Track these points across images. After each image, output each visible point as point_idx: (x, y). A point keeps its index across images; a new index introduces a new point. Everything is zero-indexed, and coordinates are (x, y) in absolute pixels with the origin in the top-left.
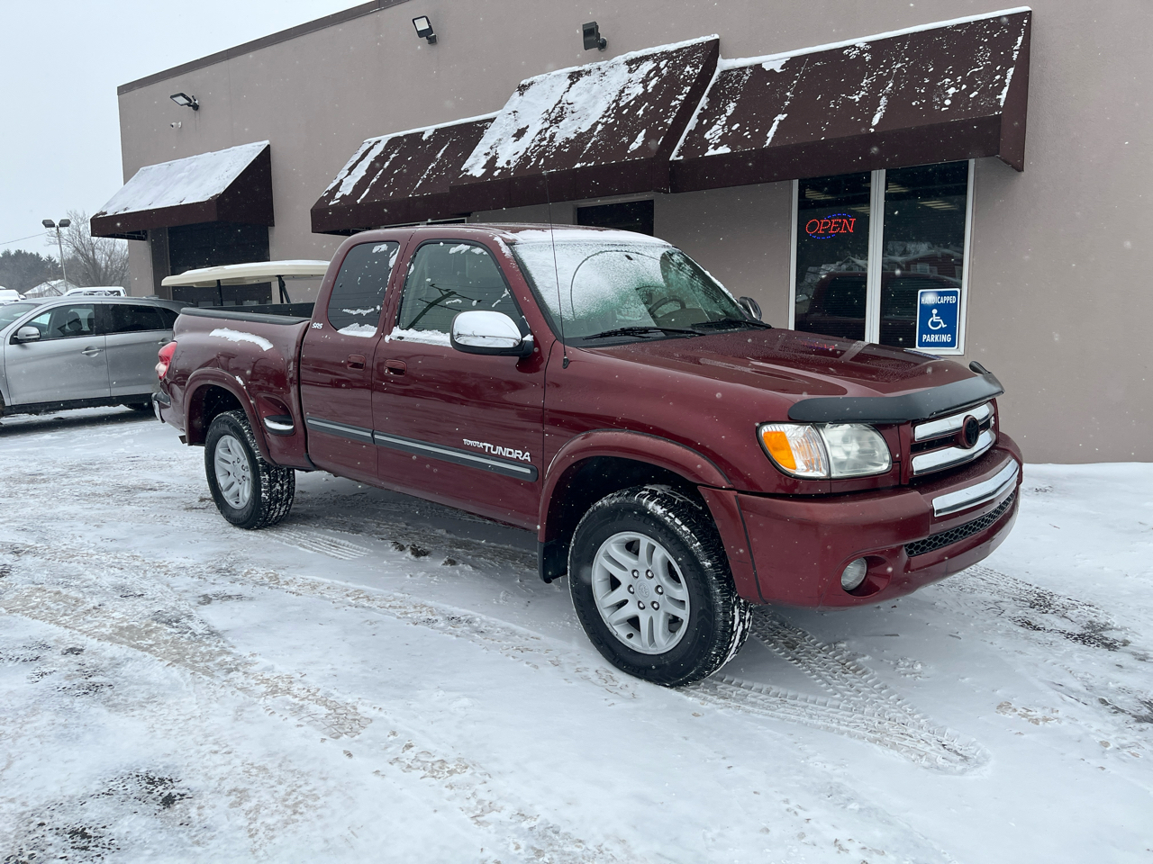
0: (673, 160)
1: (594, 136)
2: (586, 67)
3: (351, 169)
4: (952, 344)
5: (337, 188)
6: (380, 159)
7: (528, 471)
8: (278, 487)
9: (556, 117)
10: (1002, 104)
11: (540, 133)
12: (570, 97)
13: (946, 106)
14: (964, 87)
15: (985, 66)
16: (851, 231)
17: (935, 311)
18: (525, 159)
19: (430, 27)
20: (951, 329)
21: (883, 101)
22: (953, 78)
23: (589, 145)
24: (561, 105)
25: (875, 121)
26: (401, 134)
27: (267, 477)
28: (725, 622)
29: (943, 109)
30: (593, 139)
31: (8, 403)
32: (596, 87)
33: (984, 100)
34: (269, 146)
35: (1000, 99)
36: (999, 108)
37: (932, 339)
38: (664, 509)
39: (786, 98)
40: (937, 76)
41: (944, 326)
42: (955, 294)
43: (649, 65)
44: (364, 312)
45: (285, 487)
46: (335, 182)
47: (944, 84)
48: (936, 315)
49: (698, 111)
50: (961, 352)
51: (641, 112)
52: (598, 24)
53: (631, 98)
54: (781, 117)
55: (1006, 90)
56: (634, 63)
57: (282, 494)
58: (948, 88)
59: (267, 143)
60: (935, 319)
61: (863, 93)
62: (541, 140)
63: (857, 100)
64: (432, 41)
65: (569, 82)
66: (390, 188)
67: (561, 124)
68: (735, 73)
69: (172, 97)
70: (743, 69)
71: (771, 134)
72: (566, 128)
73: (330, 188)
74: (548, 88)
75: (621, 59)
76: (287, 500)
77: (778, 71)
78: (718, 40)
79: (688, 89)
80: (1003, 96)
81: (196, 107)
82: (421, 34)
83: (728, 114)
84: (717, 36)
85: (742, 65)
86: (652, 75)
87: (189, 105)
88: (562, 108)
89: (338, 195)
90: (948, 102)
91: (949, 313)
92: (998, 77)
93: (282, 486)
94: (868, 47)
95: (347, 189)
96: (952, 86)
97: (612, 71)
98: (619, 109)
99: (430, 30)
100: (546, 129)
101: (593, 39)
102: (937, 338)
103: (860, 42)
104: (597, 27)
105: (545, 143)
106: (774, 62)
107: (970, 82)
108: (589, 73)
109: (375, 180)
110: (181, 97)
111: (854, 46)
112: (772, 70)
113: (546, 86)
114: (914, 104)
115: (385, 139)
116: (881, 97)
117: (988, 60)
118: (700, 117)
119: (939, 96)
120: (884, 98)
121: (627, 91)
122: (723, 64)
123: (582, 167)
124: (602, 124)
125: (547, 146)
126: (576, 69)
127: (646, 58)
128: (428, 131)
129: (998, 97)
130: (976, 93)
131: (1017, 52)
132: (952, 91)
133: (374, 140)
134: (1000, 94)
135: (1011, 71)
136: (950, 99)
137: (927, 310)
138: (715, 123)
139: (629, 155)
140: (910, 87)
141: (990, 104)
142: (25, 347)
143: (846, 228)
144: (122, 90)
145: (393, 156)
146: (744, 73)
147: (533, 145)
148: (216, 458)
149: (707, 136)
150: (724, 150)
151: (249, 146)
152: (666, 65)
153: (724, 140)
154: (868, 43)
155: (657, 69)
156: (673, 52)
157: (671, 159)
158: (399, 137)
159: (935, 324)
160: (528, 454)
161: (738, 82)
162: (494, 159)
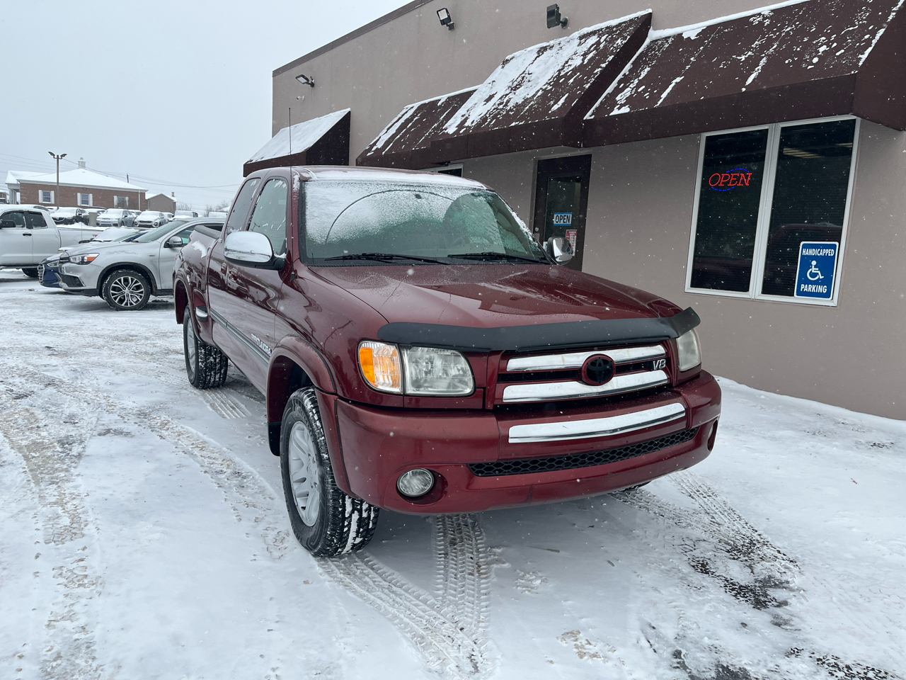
0: (586, 120)
1: (533, 100)
2: (552, 43)
3: (388, 129)
4: (827, 295)
5: (375, 144)
6: (408, 121)
8: (212, 359)
9: (517, 85)
10: (860, 64)
11: (501, 98)
12: (531, 69)
13: (812, 64)
14: (835, 44)
15: (860, 25)
16: (747, 184)
17: (814, 263)
18: (484, 119)
19: (449, 16)
20: (828, 281)
21: (764, 60)
22: (828, 36)
23: (527, 108)
24: (523, 75)
25: (749, 81)
26: (427, 101)
27: (203, 351)
28: (335, 508)
29: (810, 67)
30: (532, 103)
31: (159, 288)
32: (552, 59)
33: (847, 58)
34: (350, 112)
35: (861, 58)
36: (855, 66)
37: (810, 289)
38: (312, 406)
39: (688, 62)
40: (815, 36)
41: (821, 277)
42: (833, 247)
43: (594, 39)
45: (217, 360)
46: (377, 138)
47: (819, 42)
48: (815, 267)
49: (620, 76)
50: (835, 303)
51: (571, 81)
52: (559, 6)
53: (571, 68)
54: (678, 80)
55: (870, 49)
56: (584, 37)
57: (215, 365)
58: (821, 46)
59: (349, 110)
60: (814, 270)
61: (750, 53)
62: (499, 105)
63: (743, 59)
64: (452, 27)
65: (536, 55)
66: (403, 143)
67: (518, 91)
68: (660, 42)
69: (297, 78)
70: (666, 38)
71: (664, 95)
72: (520, 94)
73: (371, 143)
74: (523, 59)
75: (576, 34)
76: (220, 369)
77: (692, 39)
78: (651, 14)
79: (611, 58)
80: (864, 57)
81: (312, 85)
82: (443, 22)
83: (640, 78)
84: (650, 11)
85: (667, 35)
86: (592, 49)
87: (307, 83)
88: (523, 78)
89: (374, 149)
90: (815, 60)
91: (827, 265)
92: (867, 37)
93: (215, 359)
94: (771, 14)
95: (379, 145)
96: (825, 44)
97: (568, 45)
98: (559, 77)
99: (449, 19)
100: (506, 95)
101: (554, 18)
102: (814, 288)
103: (766, 10)
104: (558, 8)
105: (501, 107)
106: (691, 31)
107: (841, 41)
108: (552, 47)
109: (398, 136)
110: (302, 78)
111: (760, 14)
112: (689, 38)
113: (520, 60)
114: (787, 62)
115: (416, 105)
116: (763, 57)
117: (865, 20)
118: (619, 83)
119: (810, 54)
120: (765, 59)
121: (569, 63)
122: (653, 34)
123: (515, 125)
124: (543, 90)
125: (503, 109)
126: (544, 44)
127: (593, 33)
128: (443, 98)
129: (860, 56)
130: (843, 51)
131: (895, 14)
132: (824, 48)
133: (411, 106)
134: (863, 54)
135: (881, 31)
136: (819, 57)
137: (807, 261)
138: (628, 87)
139: (549, 115)
140: (790, 47)
141: (850, 63)
142: (174, 250)
143: (743, 182)
144: (276, 73)
145: (417, 118)
146: (667, 42)
147: (493, 108)
148: (188, 334)
149: (618, 98)
150: (626, 110)
151: (338, 112)
152: (605, 40)
153: (629, 101)
154: (772, 11)
155: (598, 43)
156: (614, 27)
157: (585, 119)
158: (425, 104)
159: (813, 275)
160: (270, 349)
161: (658, 51)
162: (465, 120)
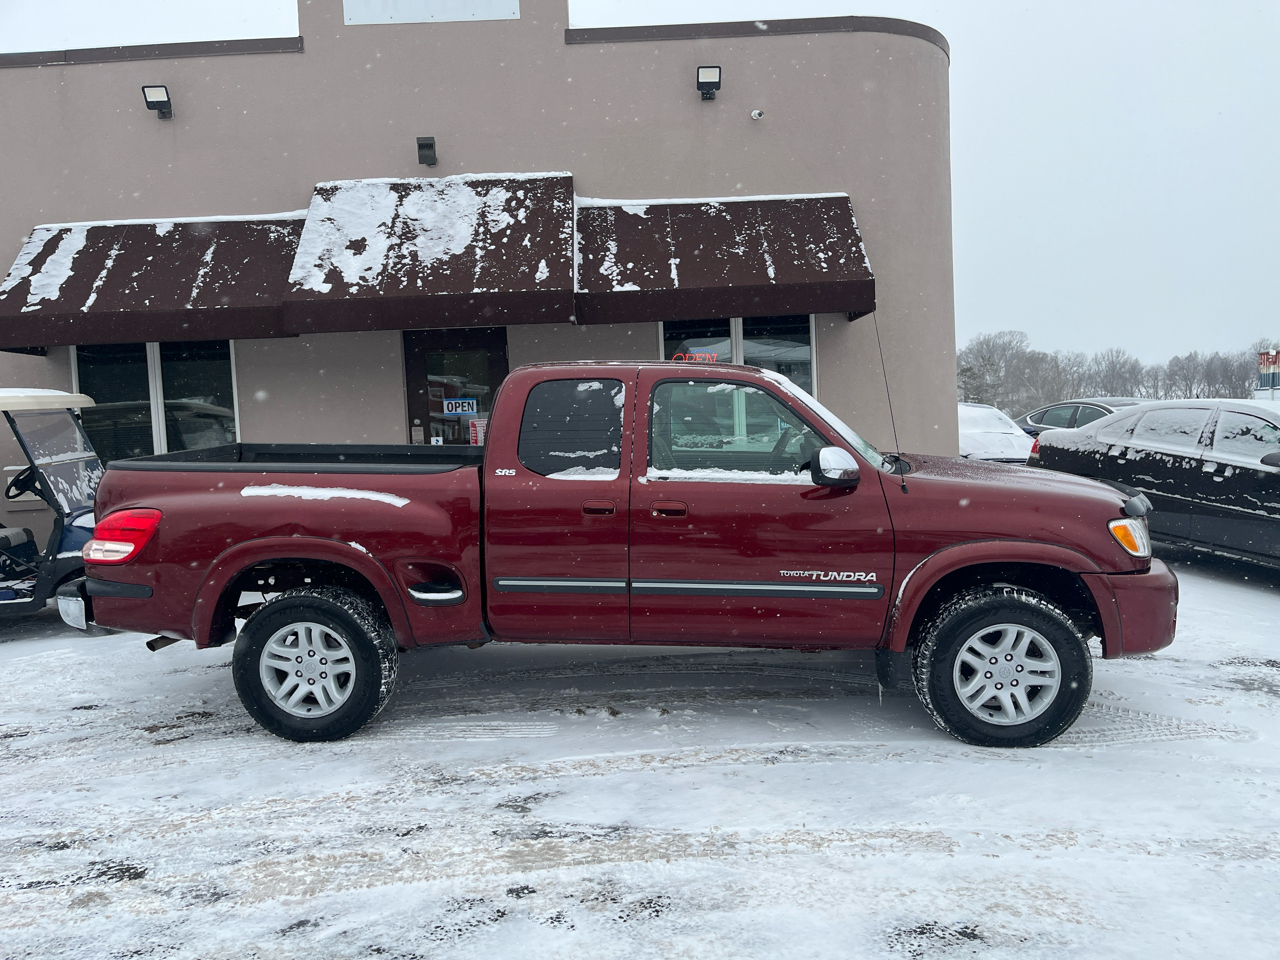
0: (578, 293)
1: (476, 261)
2: (413, 181)
6: (91, 256)
7: (876, 590)
9: (404, 233)
11: (392, 249)
12: (409, 212)
13: (825, 268)
14: (830, 253)
15: (838, 238)
18: (390, 277)
19: (169, 99)
21: (767, 258)
23: (478, 269)
24: (401, 220)
25: (771, 274)
29: (823, 271)
30: (479, 264)
32: (440, 205)
33: (853, 266)
35: (867, 267)
36: (870, 274)
39: (669, 244)
44: (591, 455)
47: (811, 249)
49: (576, 245)
51: (526, 243)
53: (502, 225)
54: (675, 261)
56: (478, 186)
58: (817, 253)
61: (742, 248)
62: (399, 258)
63: (741, 254)
64: (167, 115)
65: (395, 194)
67: (417, 242)
68: (597, 212)
70: (604, 209)
71: (674, 276)
72: (428, 247)
75: (455, 179)
77: (642, 216)
78: (571, 177)
79: (569, 223)
80: (867, 265)
82: (153, 105)
83: (614, 252)
84: (569, 174)
85: (603, 205)
86: (513, 204)
88: (406, 224)
89: (34, 299)
90: (824, 265)
94: (723, 207)
95: (47, 294)
96: (819, 251)
97: (453, 191)
98: (493, 236)
99: (168, 102)
100: (399, 246)
101: (429, 154)
104: (435, 143)
105: (407, 261)
106: (635, 207)
107: (833, 250)
108: (419, 187)
109: (100, 283)
111: (707, 204)
112: (636, 215)
113: (360, 195)
114: (796, 263)
116: (763, 254)
117: (837, 233)
118: (583, 252)
119: (813, 259)
120: (766, 255)
121: (490, 217)
122: (581, 201)
123: (483, 293)
124: (480, 249)
125: (414, 265)
126: (398, 181)
127: (492, 183)
128: (162, 224)
129: (864, 265)
130: (843, 260)
132: (821, 255)
135: (862, 245)
136: (824, 262)
138: (604, 260)
139: (540, 285)
140: (784, 249)
145: (115, 252)
146: (607, 213)
147: (390, 262)
149: (603, 272)
150: (631, 287)
152: (526, 197)
153: (625, 277)
155: (517, 199)
156: (525, 182)
157: (575, 292)
160: (874, 574)
161: (604, 221)
162: (336, 273)
